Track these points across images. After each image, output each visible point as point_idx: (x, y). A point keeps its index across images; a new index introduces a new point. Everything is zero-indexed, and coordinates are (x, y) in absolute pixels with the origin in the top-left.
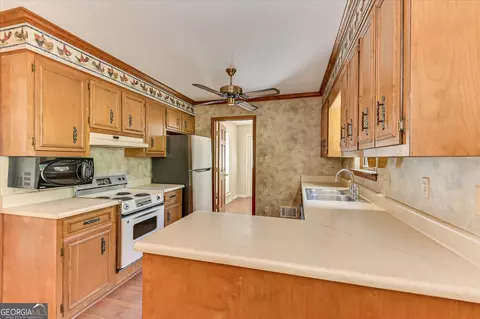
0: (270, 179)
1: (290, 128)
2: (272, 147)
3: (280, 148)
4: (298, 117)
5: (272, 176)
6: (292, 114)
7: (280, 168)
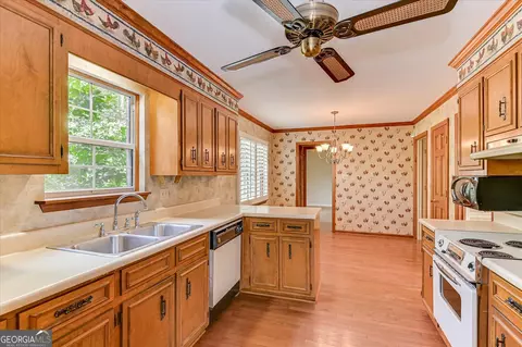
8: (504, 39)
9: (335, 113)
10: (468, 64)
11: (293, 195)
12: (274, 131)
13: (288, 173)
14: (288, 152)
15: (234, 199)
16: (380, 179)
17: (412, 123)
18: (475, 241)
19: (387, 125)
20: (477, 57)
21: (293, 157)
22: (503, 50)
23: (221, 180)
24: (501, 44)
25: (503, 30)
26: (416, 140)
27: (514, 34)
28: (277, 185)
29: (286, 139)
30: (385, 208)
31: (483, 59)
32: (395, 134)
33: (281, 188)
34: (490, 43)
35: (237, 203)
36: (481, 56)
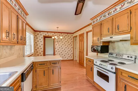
8: (108, 14)
9: (58, 28)
10: (96, 20)
11: (42, 51)
12: (35, 31)
13: (40, 45)
14: (40, 38)
15: (22, 55)
16: (66, 46)
17: (73, 33)
18: (104, 61)
19: (68, 33)
20: (99, 18)
21: (42, 40)
22: (108, 17)
23: (17, 47)
24: (107, 15)
25: (109, 12)
26: (74, 37)
27: (112, 13)
28: (36, 48)
29: (40, 34)
30: (67, 53)
31: (101, 19)
32: (69, 36)
33: (38, 50)
34: (104, 15)
35: (24, 56)
36: (101, 18)
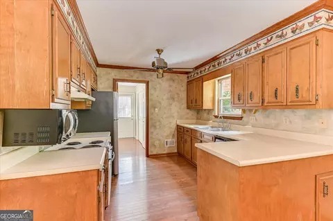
0: (158, 124)
1: (170, 91)
2: (160, 103)
3: (164, 103)
4: (174, 85)
5: (159, 121)
6: (171, 83)
7: (164, 116)
